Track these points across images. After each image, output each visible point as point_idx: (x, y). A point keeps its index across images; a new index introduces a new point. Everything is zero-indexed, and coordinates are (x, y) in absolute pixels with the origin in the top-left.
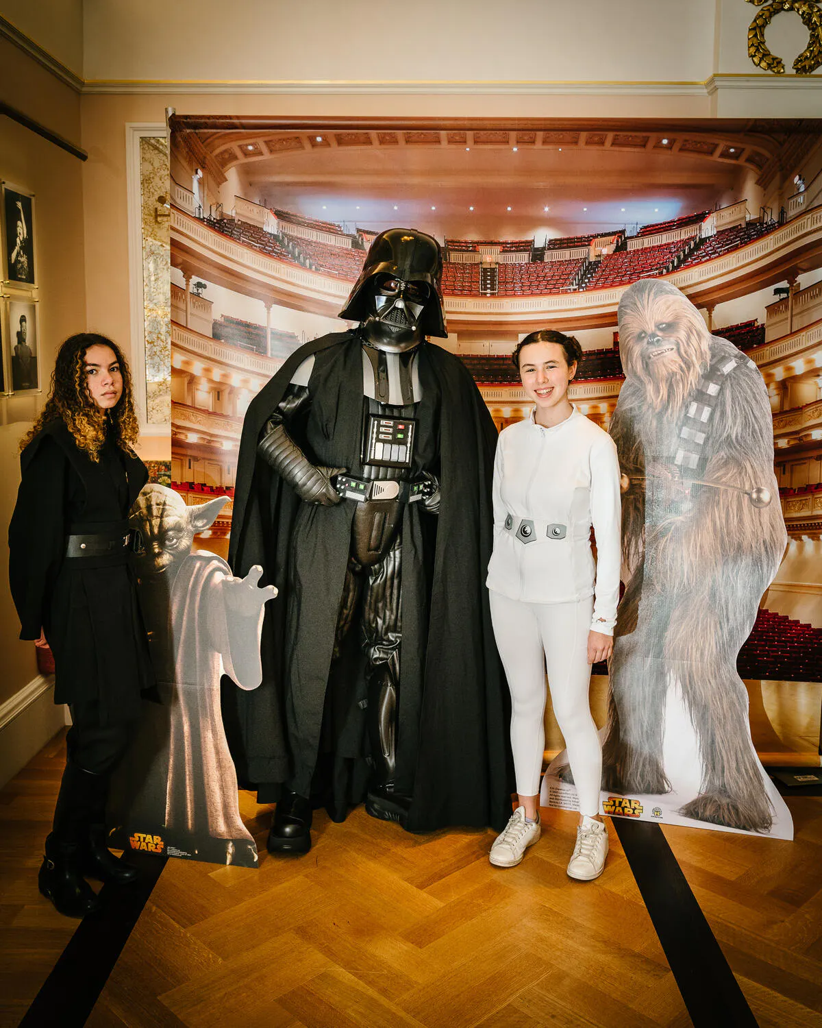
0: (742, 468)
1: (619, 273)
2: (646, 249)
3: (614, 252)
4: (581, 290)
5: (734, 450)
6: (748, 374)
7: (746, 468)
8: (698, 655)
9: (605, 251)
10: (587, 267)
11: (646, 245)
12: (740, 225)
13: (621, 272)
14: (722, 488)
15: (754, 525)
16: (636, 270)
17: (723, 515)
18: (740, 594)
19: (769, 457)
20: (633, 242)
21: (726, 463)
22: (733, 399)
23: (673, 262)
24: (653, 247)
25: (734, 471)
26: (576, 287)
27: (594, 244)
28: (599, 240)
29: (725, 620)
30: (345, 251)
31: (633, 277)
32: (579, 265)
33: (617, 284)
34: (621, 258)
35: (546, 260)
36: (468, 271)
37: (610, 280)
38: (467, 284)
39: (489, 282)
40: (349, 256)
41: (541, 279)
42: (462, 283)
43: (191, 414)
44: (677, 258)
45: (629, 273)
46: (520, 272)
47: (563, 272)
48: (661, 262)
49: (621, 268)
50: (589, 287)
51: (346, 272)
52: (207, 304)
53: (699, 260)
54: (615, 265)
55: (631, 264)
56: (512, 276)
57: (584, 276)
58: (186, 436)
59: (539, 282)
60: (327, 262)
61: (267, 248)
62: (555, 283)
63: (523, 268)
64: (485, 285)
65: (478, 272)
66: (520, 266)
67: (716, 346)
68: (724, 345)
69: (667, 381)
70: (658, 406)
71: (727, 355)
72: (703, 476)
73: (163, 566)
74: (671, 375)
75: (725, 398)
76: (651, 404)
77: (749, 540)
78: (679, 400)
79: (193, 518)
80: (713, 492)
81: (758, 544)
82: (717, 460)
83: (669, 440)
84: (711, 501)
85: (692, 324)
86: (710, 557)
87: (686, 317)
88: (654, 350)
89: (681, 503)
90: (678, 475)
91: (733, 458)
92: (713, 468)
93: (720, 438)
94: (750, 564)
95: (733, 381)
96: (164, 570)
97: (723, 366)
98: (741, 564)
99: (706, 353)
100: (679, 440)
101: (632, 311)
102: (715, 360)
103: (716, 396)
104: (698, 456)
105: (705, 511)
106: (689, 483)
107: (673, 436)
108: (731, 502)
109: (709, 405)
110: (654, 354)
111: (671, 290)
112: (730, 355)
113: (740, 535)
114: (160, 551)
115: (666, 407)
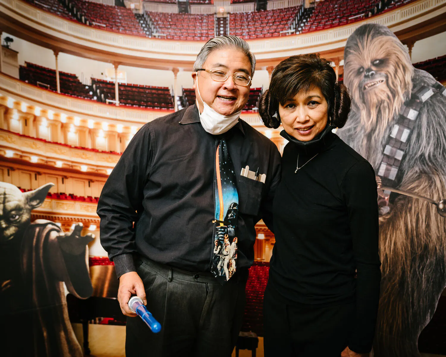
0: (432, 182)
1: (330, 17)
4: (298, 33)
5: (427, 167)
6: (442, 103)
7: (435, 182)
10: (303, 14)
13: (332, 17)
14: (415, 197)
15: (439, 231)
16: (345, 14)
17: (414, 220)
18: (424, 286)
21: (419, 177)
22: (428, 123)
23: (378, 6)
25: (425, 184)
26: (293, 31)
29: (411, 306)
30: (111, 9)
31: (342, 20)
32: (296, 12)
33: (328, 27)
34: (332, 4)
35: (268, 9)
36: (205, 21)
37: (322, 23)
38: (204, 32)
39: (222, 29)
40: (113, 12)
41: (265, 25)
42: (201, 31)
43: (7, 136)
44: (382, 2)
45: (338, 17)
46: (247, 20)
47: (282, 18)
48: (367, 6)
49: (332, 13)
50: (304, 30)
51: (112, 25)
52: (14, 54)
53: (401, 3)
54: (327, 10)
55: (341, 9)
56: (241, 24)
57: (300, 22)
58: (5, 153)
59: (263, 27)
60: (97, 18)
61: (53, 8)
62: (276, 28)
63: (250, 16)
64: (219, 32)
65: (213, 21)
66: (247, 14)
67: (417, 77)
68: (424, 76)
69: (376, 107)
70: (368, 128)
71: (426, 85)
72: (400, 186)
73: (11, 235)
74: (380, 102)
75: (421, 122)
76: (363, 126)
77: (434, 243)
78: (384, 123)
79: (29, 200)
80: (407, 200)
81: (442, 247)
82: (412, 173)
83: (375, 156)
84: (405, 207)
85: (400, 60)
86: (402, 253)
87: (395, 53)
88: (369, 82)
89: (381, 207)
90: (380, 184)
91: (425, 173)
92: (408, 181)
93: (415, 156)
94: (434, 263)
95: (430, 107)
96: (12, 237)
97: (422, 95)
98: (427, 262)
99: (409, 84)
100: (383, 156)
101: (355, 51)
102: (416, 90)
103: (414, 120)
104: (397, 170)
105: (399, 215)
106: (388, 191)
107: (379, 152)
108: (421, 209)
109: (408, 128)
110: (368, 85)
111: (385, 31)
112: (428, 85)
113: (427, 238)
114: (7, 225)
115: (374, 129)
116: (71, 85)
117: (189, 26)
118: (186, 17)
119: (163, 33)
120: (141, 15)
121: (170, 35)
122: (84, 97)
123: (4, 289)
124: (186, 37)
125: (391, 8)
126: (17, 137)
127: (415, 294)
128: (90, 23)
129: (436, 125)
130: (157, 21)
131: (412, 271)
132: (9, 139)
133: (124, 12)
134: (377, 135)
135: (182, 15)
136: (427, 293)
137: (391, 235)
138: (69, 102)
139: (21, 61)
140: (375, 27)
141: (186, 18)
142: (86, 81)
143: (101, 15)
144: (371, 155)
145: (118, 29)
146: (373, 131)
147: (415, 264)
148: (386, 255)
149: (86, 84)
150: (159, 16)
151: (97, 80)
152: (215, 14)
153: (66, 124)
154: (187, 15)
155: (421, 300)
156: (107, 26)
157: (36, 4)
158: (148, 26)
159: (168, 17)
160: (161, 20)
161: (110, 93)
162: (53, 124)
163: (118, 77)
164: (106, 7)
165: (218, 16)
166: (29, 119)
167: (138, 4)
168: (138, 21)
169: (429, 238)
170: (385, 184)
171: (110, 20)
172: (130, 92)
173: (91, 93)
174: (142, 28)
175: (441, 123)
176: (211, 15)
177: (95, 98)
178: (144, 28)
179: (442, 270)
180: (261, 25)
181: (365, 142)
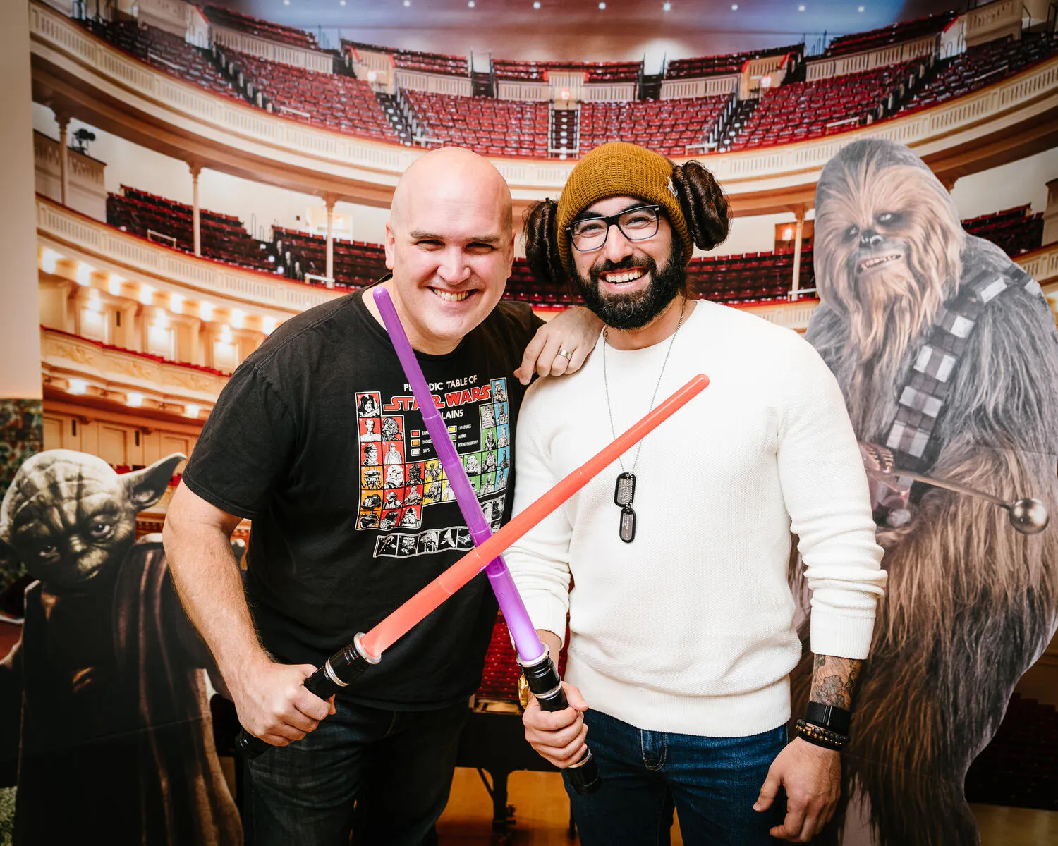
0: (1001, 464)
1: (789, 121)
2: (839, 78)
3: (784, 83)
4: (722, 150)
5: (990, 432)
6: (1024, 306)
7: (1007, 464)
8: (902, 759)
9: (767, 82)
10: (734, 111)
11: (840, 72)
12: (1011, 36)
13: (794, 120)
14: (963, 492)
15: (1013, 561)
16: (820, 115)
17: (961, 539)
18: (979, 670)
19: (1050, 449)
20: (817, 66)
21: (972, 454)
22: (994, 346)
23: (885, 103)
24: (852, 75)
25: (985, 467)
26: (714, 145)
27: (748, 68)
28: (758, 61)
29: (951, 709)
30: (323, 79)
31: (814, 128)
32: (720, 106)
33: (786, 140)
34: (795, 94)
35: (663, 98)
36: (528, 115)
37: (773, 133)
38: (527, 138)
39: (564, 134)
40: (329, 87)
41: (655, 131)
42: (519, 136)
43: (75, 347)
44: (893, 95)
45: (806, 121)
46: (617, 118)
47: (692, 118)
48: (864, 102)
49: (794, 112)
50: (735, 145)
51: (323, 115)
52: (96, 167)
53: (933, 99)
54: (783, 107)
55: (812, 105)
56: (605, 126)
57: (728, 127)
58: (67, 384)
59: (651, 135)
60: (291, 97)
61: (192, 71)
62: (678, 137)
63: (624, 110)
64: (558, 139)
65: (545, 118)
66: (619, 107)
67: (973, 253)
68: (987, 252)
69: (885, 309)
70: (867, 349)
71: (990, 270)
72: (933, 470)
73: (94, 569)
74: (893, 299)
75: (980, 343)
76: (856, 345)
77: (1003, 585)
78: (902, 342)
79: (132, 491)
80: (947, 498)
81: (1018, 594)
82: (959, 445)
83: (881, 407)
84: (942, 513)
85: (935, 215)
86: (934, 604)
87: (926, 202)
88: (868, 257)
89: (893, 511)
90: (891, 464)
91: (986, 444)
92: (950, 459)
93: (966, 409)
94: (1002, 625)
95: (998, 314)
96: (95, 574)
97: (981, 288)
98: (986, 622)
99: (954, 264)
100: (897, 408)
101: (839, 192)
102: (969, 278)
103: (965, 339)
104: (927, 437)
105: (931, 528)
106: (908, 479)
107: (888, 400)
108: (977, 517)
109: (952, 353)
110: (868, 264)
111: (905, 156)
112: (996, 270)
113: (988, 575)
114: (85, 547)
115: (879, 352)
116: (226, 239)
117: (493, 125)
118: (487, 105)
119: (438, 136)
120: (390, 97)
121: (451, 141)
122: (256, 268)
123: (77, 689)
124: (487, 147)
125: (912, 108)
126: (97, 350)
127: (961, 688)
128: (273, 107)
129: (1010, 350)
130: (425, 111)
131: (955, 640)
132: (78, 355)
133: (352, 89)
134: (885, 364)
135: (479, 100)
136: (987, 684)
137: (911, 569)
138: (221, 277)
139: (113, 183)
140: (884, 147)
141: (489, 108)
142: (260, 231)
143: (300, 92)
144: (872, 406)
145: (339, 124)
146: (877, 357)
147: (961, 626)
148: (901, 606)
149: (262, 240)
150: (429, 101)
151: (286, 230)
152: (552, 101)
153: (213, 323)
154: (490, 101)
155: (974, 698)
156: (312, 117)
157: (153, 60)
158: (404, 120)
159: (448, 104)
160: (432, 109)
161: (314, 260)
162: (182, 325)
163: (334, 226)
164: (312, 75)
165: (558, 107)
166: (124, 311)
167: (383, 72)
168: (383, 108)
169: (993, 575)
170: (901, 464)
171: (321, 103)
172: (359, 260)
173: (272, 259)
174: (391, 125)
175: (1022, 346)
176: (541, 103)
177: (281, 270)
178: (395, 124)
179: (1019, 640)
180: (646, 129)
181: (859, 378)
